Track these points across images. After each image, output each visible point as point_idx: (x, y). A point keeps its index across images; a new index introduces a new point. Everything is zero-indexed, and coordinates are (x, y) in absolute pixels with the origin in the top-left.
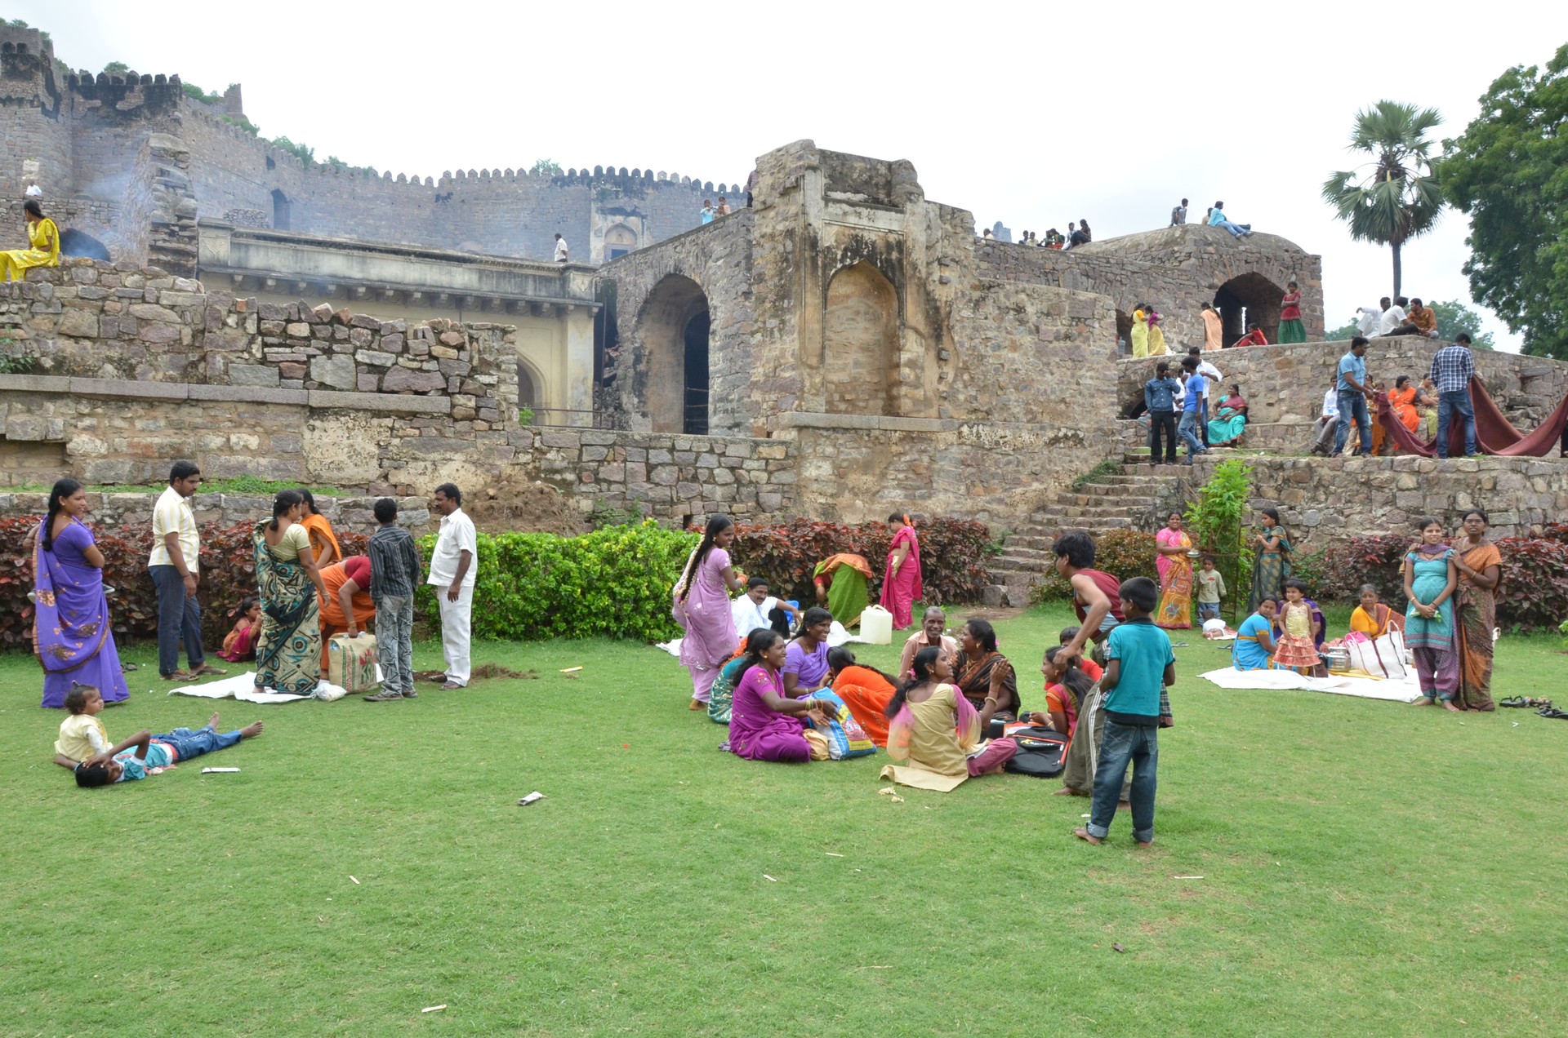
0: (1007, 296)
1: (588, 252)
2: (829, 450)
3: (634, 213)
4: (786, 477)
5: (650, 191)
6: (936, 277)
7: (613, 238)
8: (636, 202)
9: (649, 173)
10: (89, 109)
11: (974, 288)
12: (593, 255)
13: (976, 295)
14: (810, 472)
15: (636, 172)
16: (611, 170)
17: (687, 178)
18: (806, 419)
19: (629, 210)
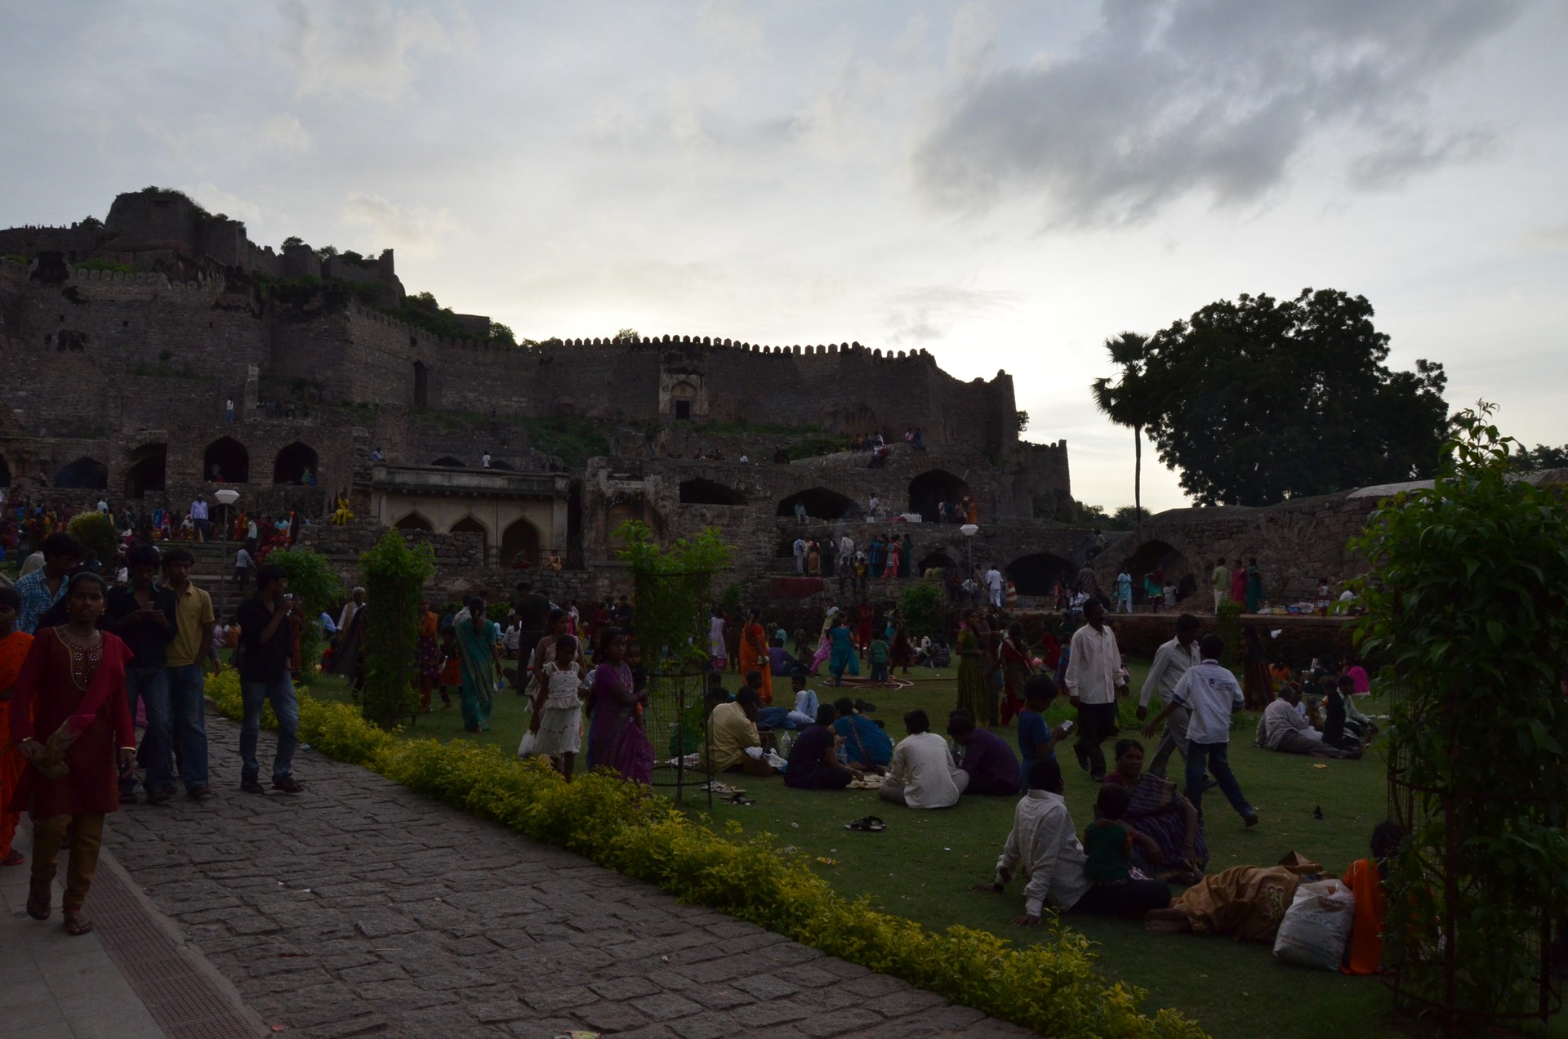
0: (696, 510)
1: (658, 403)
2: (608, 575)
3: (693, 372)
4: (588, 586)
5: (708, 354)
6: (660, 504)
7: (677, 392)
8: (696, 362)
9: (707, 340)
10: (284, 310)
11: (679, 508)
12: (661, 406)
13: (680, 510)
14: (600, 583)
15: (697, 339)
16: (676, 338)
17: (737, 343)
18: (597, 563)
19: (690, 369)
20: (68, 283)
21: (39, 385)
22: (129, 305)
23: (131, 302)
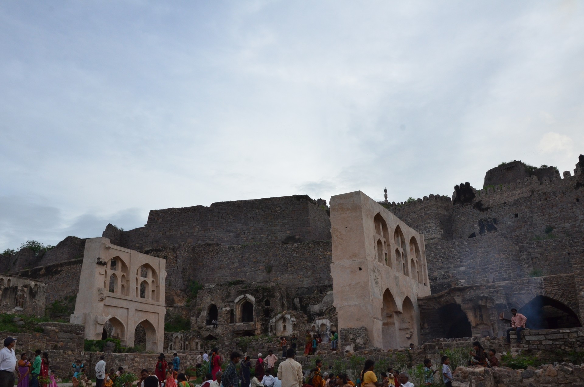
20: (476, 200)
21: (472, 261)
22: (516, 203)
23: (517, 200)
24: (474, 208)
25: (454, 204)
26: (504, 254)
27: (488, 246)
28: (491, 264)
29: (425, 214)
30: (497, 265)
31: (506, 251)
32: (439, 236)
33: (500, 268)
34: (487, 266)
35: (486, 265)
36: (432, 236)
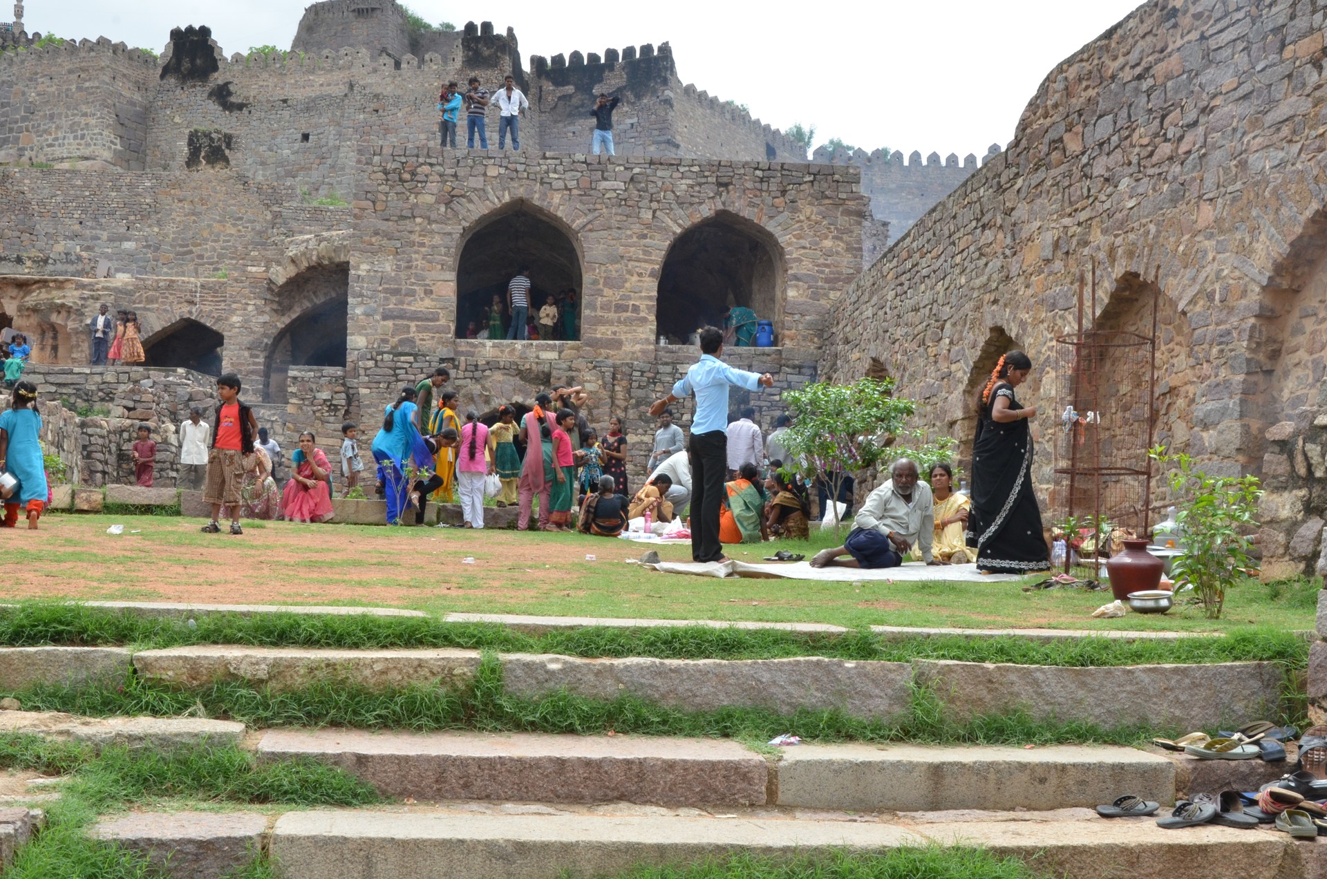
10: (560, 98)
20: (218, 78)
21: (156, 229)
22: (310, 107)
23: (313, 101)
24: (210, 95)
25: (162, 77)
26: (234, 225)
27: (202, 199)
28: (200, 245)
29: (79, 89)
30: (214, 250)
31: (241, 219)
32: (107, 155)
33: (221, 256)
34: (191, 247)
35: (187, 246)
36: (87, 152)
